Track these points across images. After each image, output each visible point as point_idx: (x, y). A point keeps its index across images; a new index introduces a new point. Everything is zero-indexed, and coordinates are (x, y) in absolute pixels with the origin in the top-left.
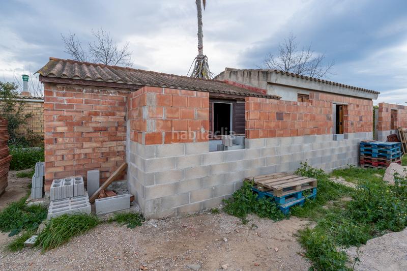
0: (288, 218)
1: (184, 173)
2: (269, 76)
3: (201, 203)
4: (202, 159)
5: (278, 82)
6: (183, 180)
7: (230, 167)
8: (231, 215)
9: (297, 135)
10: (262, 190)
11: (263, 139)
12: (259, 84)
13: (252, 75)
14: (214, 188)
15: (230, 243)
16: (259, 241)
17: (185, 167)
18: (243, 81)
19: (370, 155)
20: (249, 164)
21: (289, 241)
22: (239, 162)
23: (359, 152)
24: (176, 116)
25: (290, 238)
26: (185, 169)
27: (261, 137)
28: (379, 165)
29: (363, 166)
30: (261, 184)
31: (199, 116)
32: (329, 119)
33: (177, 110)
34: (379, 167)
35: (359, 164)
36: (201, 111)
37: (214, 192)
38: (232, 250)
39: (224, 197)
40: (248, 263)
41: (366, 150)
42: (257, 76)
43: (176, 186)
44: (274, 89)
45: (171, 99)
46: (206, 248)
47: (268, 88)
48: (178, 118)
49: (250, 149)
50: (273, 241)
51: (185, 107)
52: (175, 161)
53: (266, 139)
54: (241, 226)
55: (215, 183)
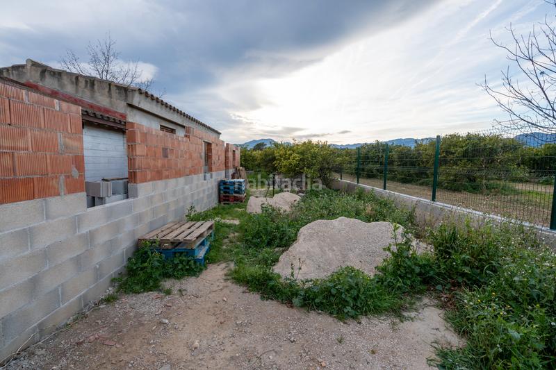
0: (206, 268)
1: (46, 255)
2: (130, 94)
3: (81, 296)
4: (76, 222)
5: (142, 106)
6: (47, 268)
7: (117, 227)
8: (141, 292)
9: (180, 177)
10: (170, 247)
11: (151, 183)
12: (111, 102)
13: (96, 87)
14: (98, 266)
15: (173, 321)
16: (202, 302)
17: (48, 244)
18: (77, 91)
19: (229, 193)
20: (139, 219)
21: (227, 286)
22: (127, 218)
23: (219, 190)
24: (21, 144)
25: (225, 284)
26: (48, 247)
27: (149, 181)
28: (235, 200)
29: (222, 203)
30: (168, 240)
31: (67, 147)
32: (201, 157)
33: (24, 133)
34: (235, 202)
35: (220, 202)
36: (70, 138)
37: (98, 272)
38: (184, 326)
39: (112, 275)
40: (213, 326)
41: (225, 188)
42: (107, 90)
43: (34, 283)
44: (135, 115)
45: (7, 108)
46: (150, 344)
47: (128, 113)
48: (27, 149)
49: (139, 197)
50: (214, 294)
51: (41, 128)
52: (26, 236)
53: (154, 182)
54: (168, 298)
55: (99, 257)
